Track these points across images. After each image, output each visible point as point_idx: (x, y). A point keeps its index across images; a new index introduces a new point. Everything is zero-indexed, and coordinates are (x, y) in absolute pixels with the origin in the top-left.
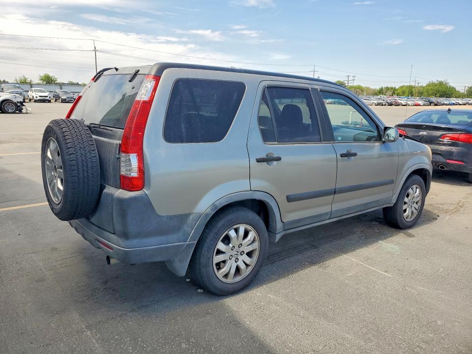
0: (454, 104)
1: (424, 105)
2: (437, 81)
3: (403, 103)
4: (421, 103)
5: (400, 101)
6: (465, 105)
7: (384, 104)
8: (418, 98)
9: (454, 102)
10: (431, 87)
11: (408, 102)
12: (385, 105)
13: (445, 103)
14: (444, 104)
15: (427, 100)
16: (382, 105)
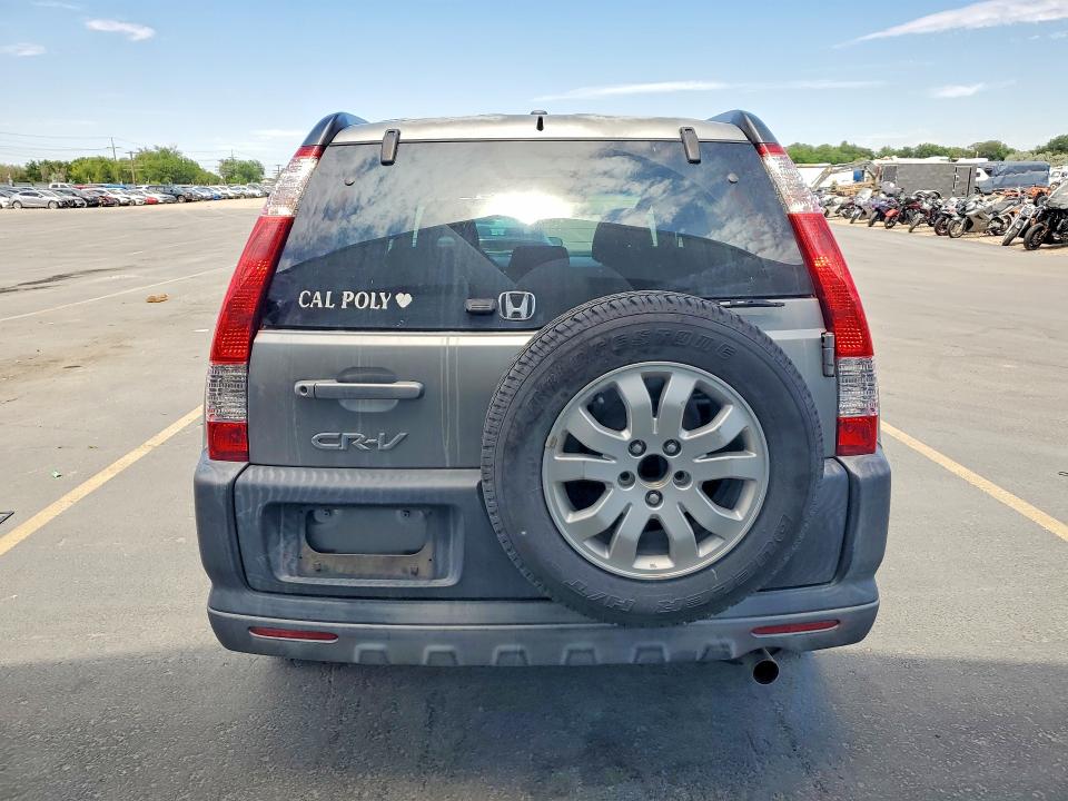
0: (219, 198)
1: (165, 202)
2: (157, 148)
3: (122, 200)
4: (158, 196)
5: (111, 195)
6: (238, 198)
7: (78, 203)
8: (144, 186)
9: (219, 193)
10: (147, 163)
11: (133, 197)
12: (82, 206)
13: (204, 195)
14: (202, 199)
15: (168, 190)
16: (75, 206)
